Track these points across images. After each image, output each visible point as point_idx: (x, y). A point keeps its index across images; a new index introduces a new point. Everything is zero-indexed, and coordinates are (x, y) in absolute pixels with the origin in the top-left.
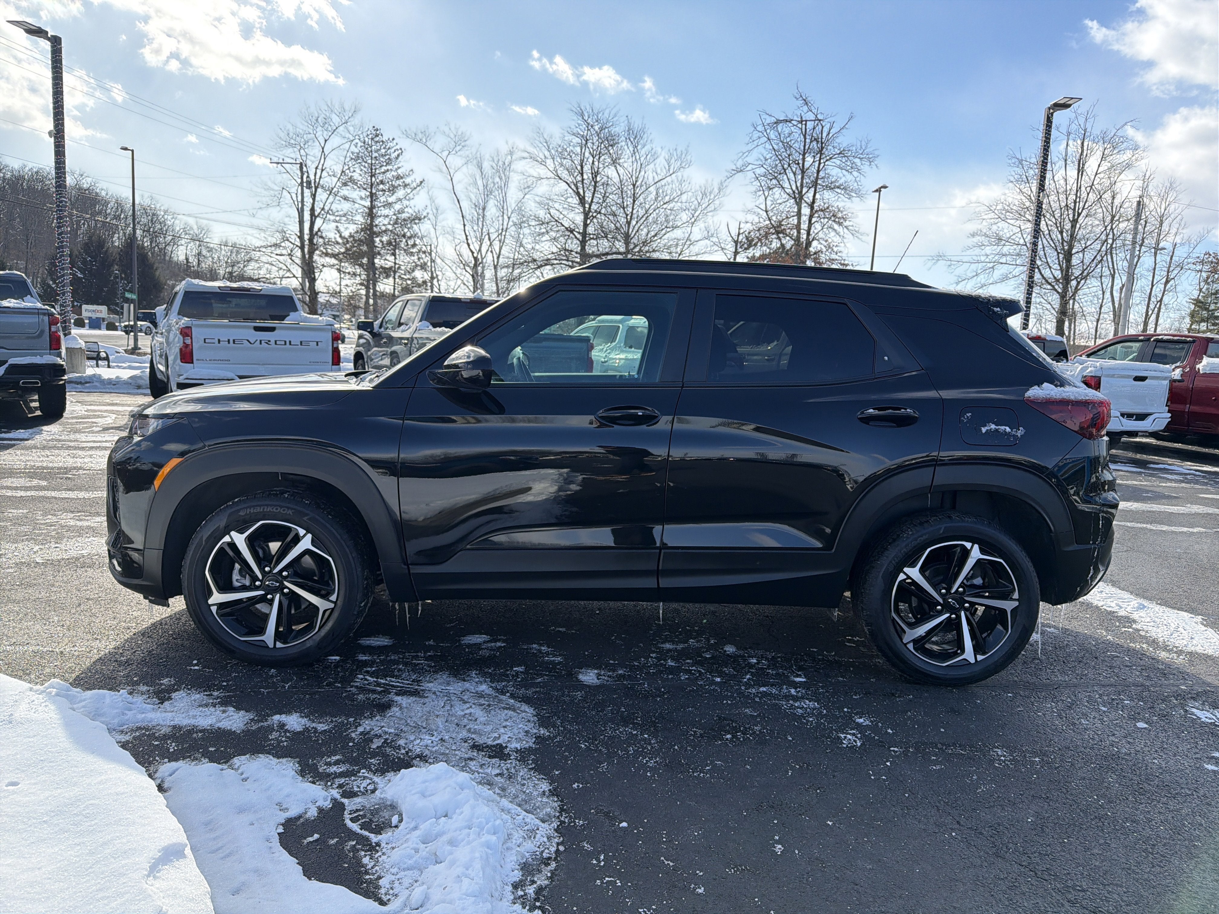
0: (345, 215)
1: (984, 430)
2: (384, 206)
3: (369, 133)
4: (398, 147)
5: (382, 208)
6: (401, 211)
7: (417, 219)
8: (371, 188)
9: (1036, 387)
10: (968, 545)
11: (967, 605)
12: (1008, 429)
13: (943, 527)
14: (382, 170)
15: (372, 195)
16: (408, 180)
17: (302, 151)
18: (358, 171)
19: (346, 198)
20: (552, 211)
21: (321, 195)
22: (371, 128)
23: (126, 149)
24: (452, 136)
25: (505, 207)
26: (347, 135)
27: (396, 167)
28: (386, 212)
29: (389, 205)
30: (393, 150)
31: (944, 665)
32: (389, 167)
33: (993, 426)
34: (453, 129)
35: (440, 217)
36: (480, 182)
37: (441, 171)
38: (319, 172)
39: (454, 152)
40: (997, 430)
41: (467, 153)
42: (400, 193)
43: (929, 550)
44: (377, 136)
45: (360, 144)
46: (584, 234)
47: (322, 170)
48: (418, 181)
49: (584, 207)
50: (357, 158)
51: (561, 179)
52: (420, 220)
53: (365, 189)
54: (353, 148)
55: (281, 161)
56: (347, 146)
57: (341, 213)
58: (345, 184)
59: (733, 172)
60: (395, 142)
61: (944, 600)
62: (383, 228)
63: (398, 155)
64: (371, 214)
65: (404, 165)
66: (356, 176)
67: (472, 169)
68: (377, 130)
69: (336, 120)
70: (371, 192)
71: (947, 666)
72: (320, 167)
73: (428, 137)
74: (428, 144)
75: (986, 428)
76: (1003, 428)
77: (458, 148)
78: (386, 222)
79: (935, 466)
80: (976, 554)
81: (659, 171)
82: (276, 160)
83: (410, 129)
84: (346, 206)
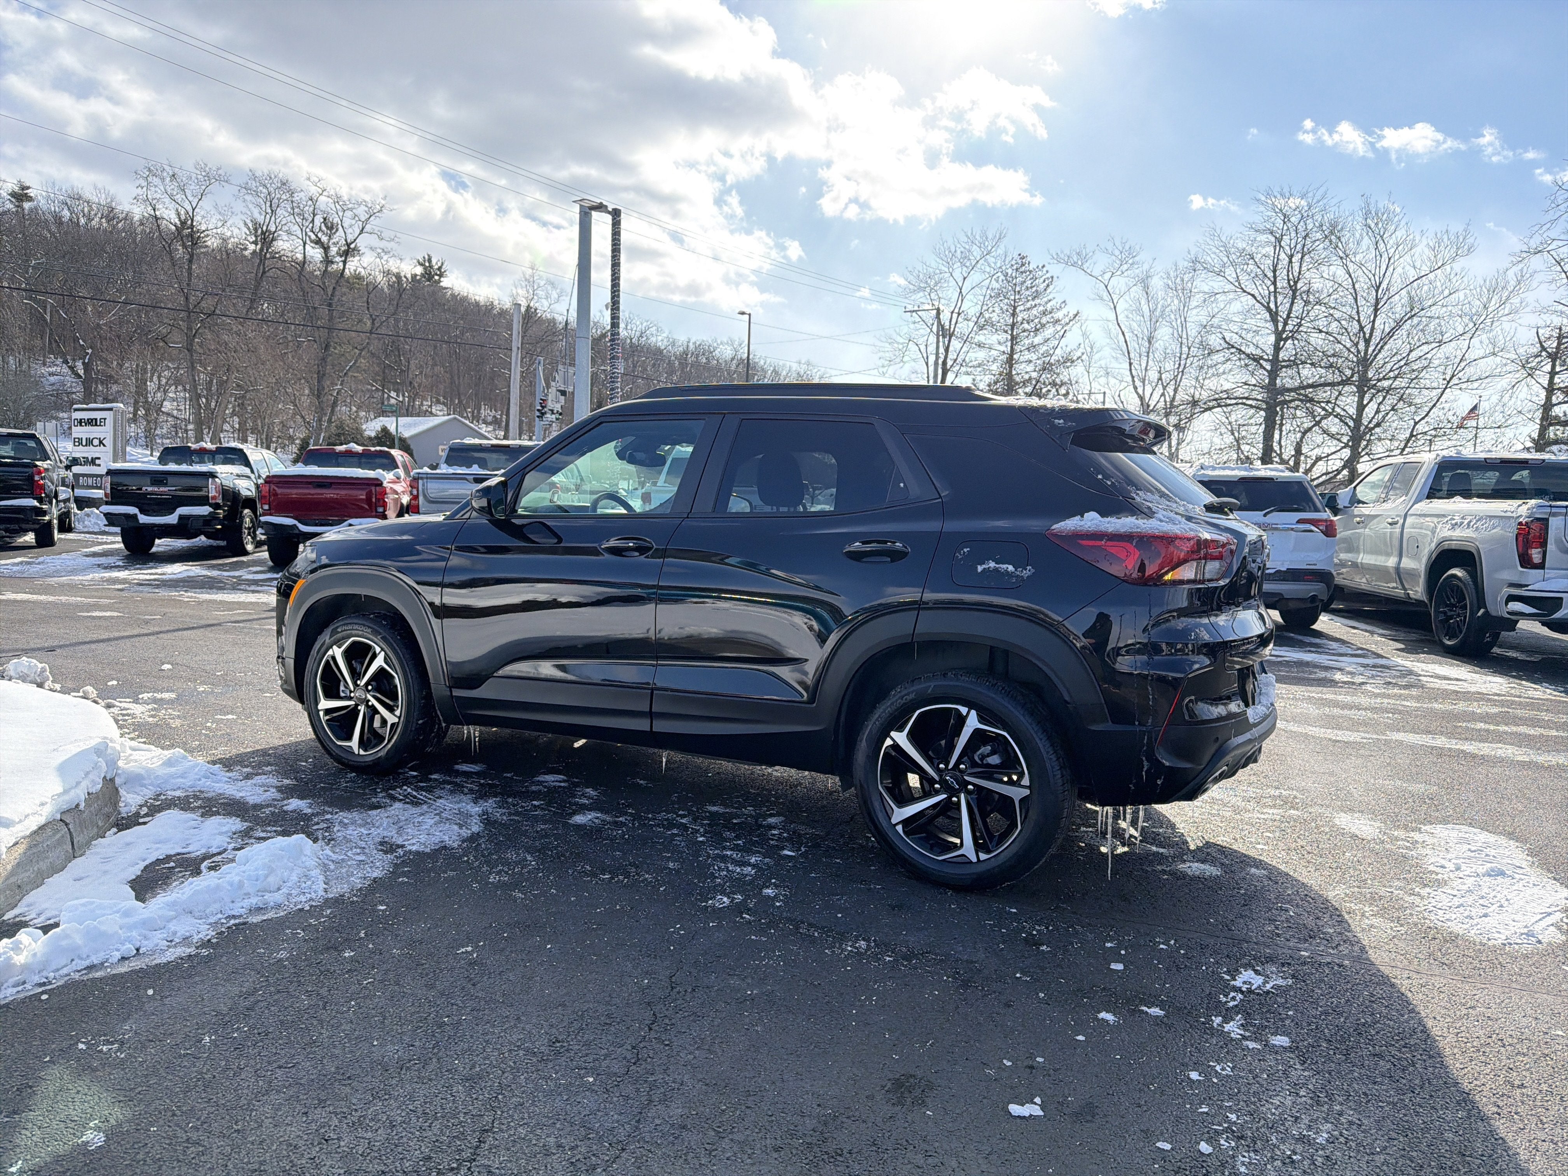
0: (979, 365)
1: (980, 569)
2: (1028, 349)
3: (1013, 262)
4: (1048, 275)
5: (1026, 352)
6: (1047, 354)
7: (1068, 361)
8: (1012, 330)
9: (1078, 517)
10: (964, 710)
11: (970, 787)
12: (1011, 568)
13: (932, 684)
14: (1028, 305)
15: (1013, 338)
16: (1059, 315)
17: (933, 295)
18: (997, 310)
19: (980, 345)
20: (1228, 336)
21: (955, 344)
22: (1016, 256)
23: (743, 313)
24: (1117, 253)
25: (1184, 336)
26: (988, 269)
27: (1045, 299)
28: (1027, 356)
29: (1032, 348)
30: (1042, 280)
31: (940, 858)
32: (1037, 301)
33: (992, 564)
34: (1118, 243)
35: (1096, 357)
36: (1145, 308)
37: (1101, 299)
38: (955, 316)
39: (1119, 273)
40: (996, 570)
41: (1137, 271)
42: (1049, 331)
43: (918, 712)
44: (1023, 265)
45: (1002, 277)
46: (1275, 361)
47: (959, 314)
48: (1071, 315)
49: (1276, 326)
50: (999, 294)
51: (1245, 291)
52: (1073, 362)
53: (1006, 332)
54: (995, 285)
55: (916, 308)
56: (987, 282)
57: (975, 363)
58: (982, 328)
59: (1524, 255)
60: (1045, 269)
61: (941, 776)
62: (1027, 377)
63: (1048, 286)
64: (1010, 361)
65: (1055, 295)
66: (995, 317)
67: (1137, 291)
68: (1023, 258)
69: (977, 252)
70: (1012, 335)
71: (944, 860)
72: (957, 310)
73: (1085, 259)
74: (1085, 267)
75: (984, 566)
76: (1005, 566)
77: (1125, 267)
78: (1030, 368)
79: (919, 609)
80: (973, 722)
81: (1418, 264)
82: (910, 308)
83: (1062, 252)
84: (980, 355)
